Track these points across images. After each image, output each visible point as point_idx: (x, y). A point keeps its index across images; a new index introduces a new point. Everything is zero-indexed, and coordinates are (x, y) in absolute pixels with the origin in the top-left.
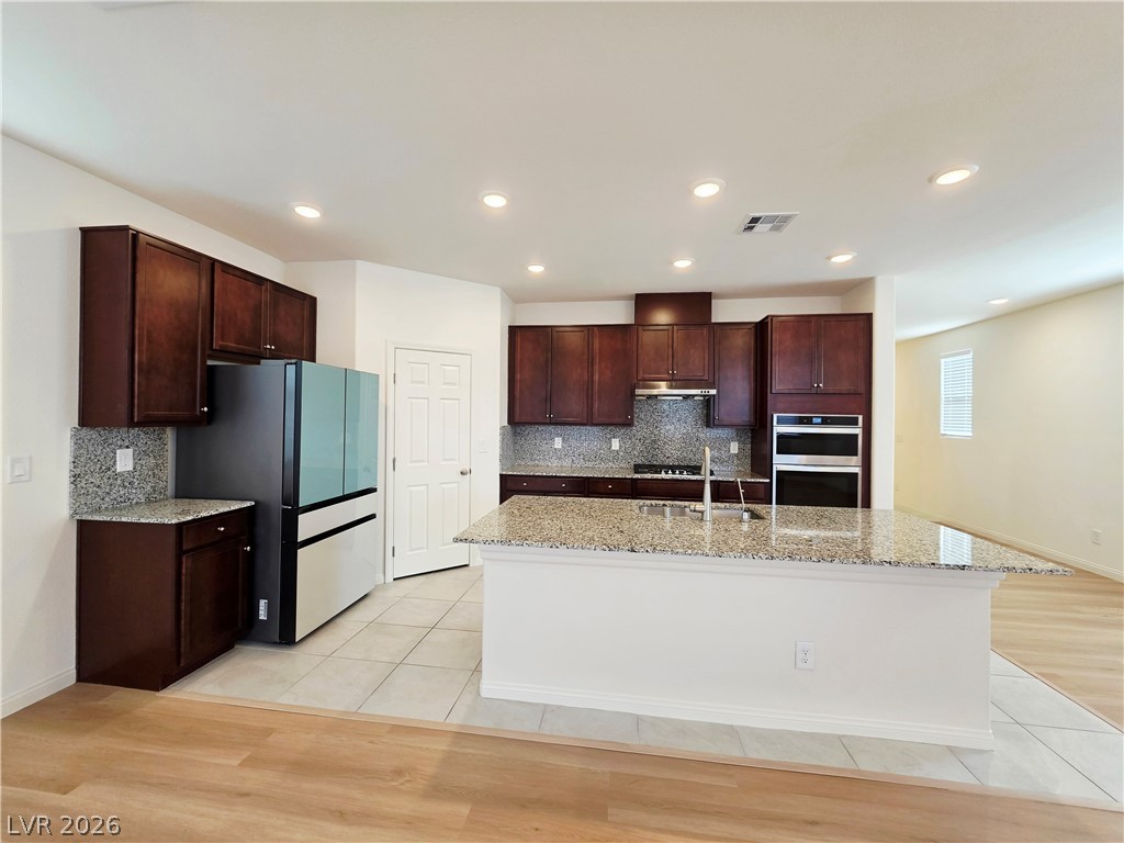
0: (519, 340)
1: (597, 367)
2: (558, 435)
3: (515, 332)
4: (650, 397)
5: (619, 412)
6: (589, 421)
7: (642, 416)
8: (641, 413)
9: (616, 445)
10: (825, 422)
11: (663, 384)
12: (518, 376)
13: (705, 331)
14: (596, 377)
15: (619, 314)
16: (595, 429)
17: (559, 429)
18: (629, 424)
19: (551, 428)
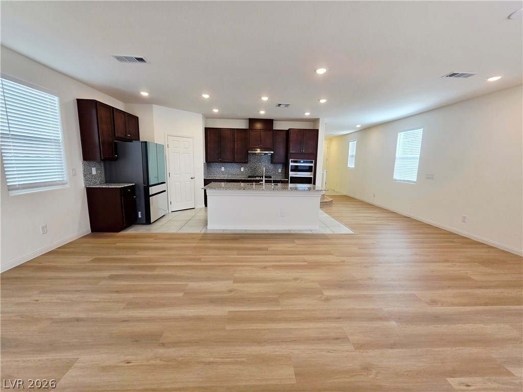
0: (208, 133)
1: (236, 143)
2: (223, 166)
3: (207, 130)
4: (253, 154)
5: (243, 159)
6: (233, 161)
7: (251, 160)
8: (251, 158)
9: (242, 169)
10: (304, 162)
11: (258, 149)
12: (209, 146)
13: (271, 132)
14: (236, 147)
15: (243, 125)
16: (236, 164)
17: (223, 164)
18: (247, 163)
19: (220, 164)
